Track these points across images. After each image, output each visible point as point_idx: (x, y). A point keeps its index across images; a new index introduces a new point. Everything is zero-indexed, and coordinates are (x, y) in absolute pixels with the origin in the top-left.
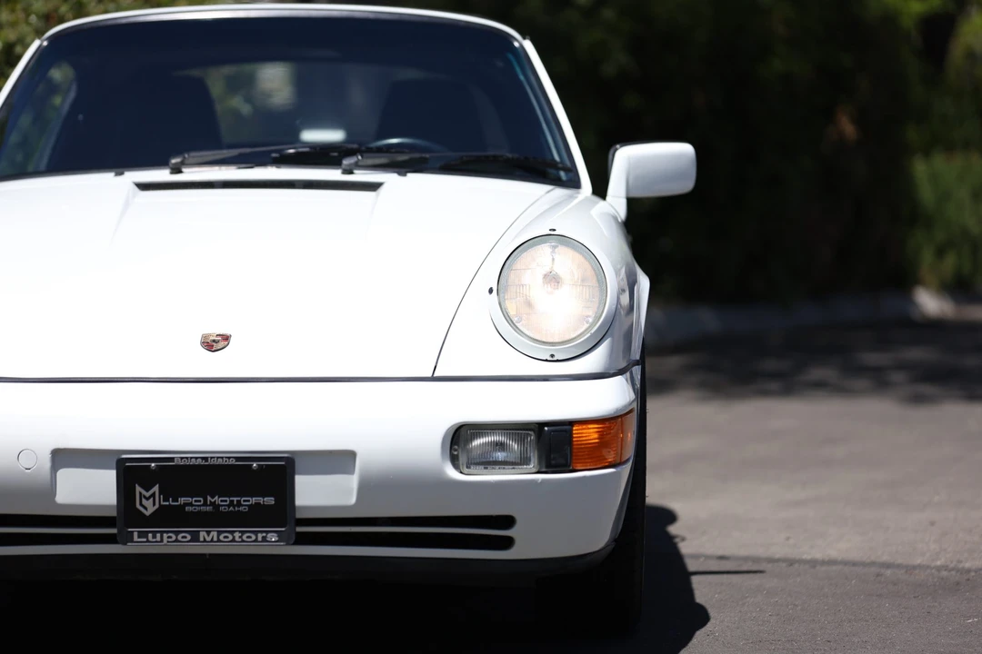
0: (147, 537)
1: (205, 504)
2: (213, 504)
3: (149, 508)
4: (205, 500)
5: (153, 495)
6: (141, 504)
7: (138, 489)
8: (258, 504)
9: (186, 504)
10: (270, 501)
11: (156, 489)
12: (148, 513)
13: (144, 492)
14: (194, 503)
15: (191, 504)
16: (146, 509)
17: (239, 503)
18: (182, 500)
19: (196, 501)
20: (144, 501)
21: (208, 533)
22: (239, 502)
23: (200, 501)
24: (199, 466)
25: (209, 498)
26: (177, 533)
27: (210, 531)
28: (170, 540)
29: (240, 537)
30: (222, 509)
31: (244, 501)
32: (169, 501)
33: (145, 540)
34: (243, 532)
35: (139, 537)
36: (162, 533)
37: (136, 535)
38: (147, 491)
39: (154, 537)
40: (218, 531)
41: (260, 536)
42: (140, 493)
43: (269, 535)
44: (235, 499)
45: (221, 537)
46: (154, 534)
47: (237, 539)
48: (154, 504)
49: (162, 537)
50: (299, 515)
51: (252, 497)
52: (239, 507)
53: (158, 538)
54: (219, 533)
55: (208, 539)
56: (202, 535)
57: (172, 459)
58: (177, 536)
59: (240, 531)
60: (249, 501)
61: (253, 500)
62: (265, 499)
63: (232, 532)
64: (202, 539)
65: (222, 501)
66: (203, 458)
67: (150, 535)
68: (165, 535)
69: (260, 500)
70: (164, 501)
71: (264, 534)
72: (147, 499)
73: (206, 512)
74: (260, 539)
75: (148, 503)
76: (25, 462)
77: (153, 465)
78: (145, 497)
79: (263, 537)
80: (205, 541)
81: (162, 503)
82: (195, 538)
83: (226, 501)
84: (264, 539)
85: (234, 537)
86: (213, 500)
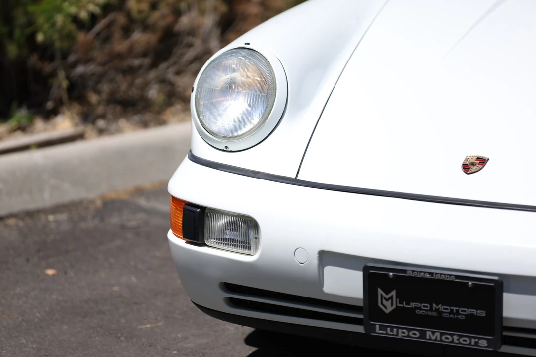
0: (386, 330)
1: (431, 310)
2: (437, 310)
3: (388, 307)
4: (431, 307)
5: (391, 298)
6: (382, 304)
7: (380, 291)
8: (472, 315)
9: (416, 308)
10: (482, 313)
11: (393, 293)
12: (387, 311)
13: (384, 294)
14: (423, 308)
15: (420, 309)
16: (386, 308)
17: (457, 313)
18: (413, 305)
19: (424, 306)
20: (384, 301)
21: (433, 333)
22: (457, 311)
23: (427, 307)
24: (427, 279)
25: (434, 305)
26: (409, 330)
27: (435, 332)
28: (403, 335)
29: (458, 340)
30: (444, 315)
31: (462, 311)
32: (403, 304)
33: (384, 332)
34: (460, 336)
35: (380, 330)
36: (398, 328)
37: (377, 327)
38: (387, 294)
39: (392, 331)
40: (441, 333)
41: (473, 341)
42: (382, 295)
43: (480, 341)
44: (455, 309)
45: (443, 338)
46: (392, 328)
47: (455, 341)
48: (392, 305)
49: (397, 332)
50: (505, 324)
51: (468, 308)
52: (457, 315)
53: (395, 333)
54: (442, 334)
55: (433, 338)
56: (429, 334)
57: (405, 271)
58: (409, 332)
59: (458, 335)
60: (465, 311)
61: (469, 311)
62: (479, 311)
63: (452, 335)
64: (428, 337)
65: (444, 309)
66: (430, 273)
67: (389, 329)
68: (400, 330)
69: (474, 311)
70: (400, 303)
71: (477, 340)
72: (387, 300)
73: (432, 316)
74: (473, 343)
75: (388, 304)
76: (299, 258)
77: (391, 274)
78: (385, 299)
79: (476, 342)
80: (430, 339)
81: (398, 305)
82: (423, 335)
83: (447, 309)
84: (476, 343)
85: (453, 339)
86: (437, 308)
